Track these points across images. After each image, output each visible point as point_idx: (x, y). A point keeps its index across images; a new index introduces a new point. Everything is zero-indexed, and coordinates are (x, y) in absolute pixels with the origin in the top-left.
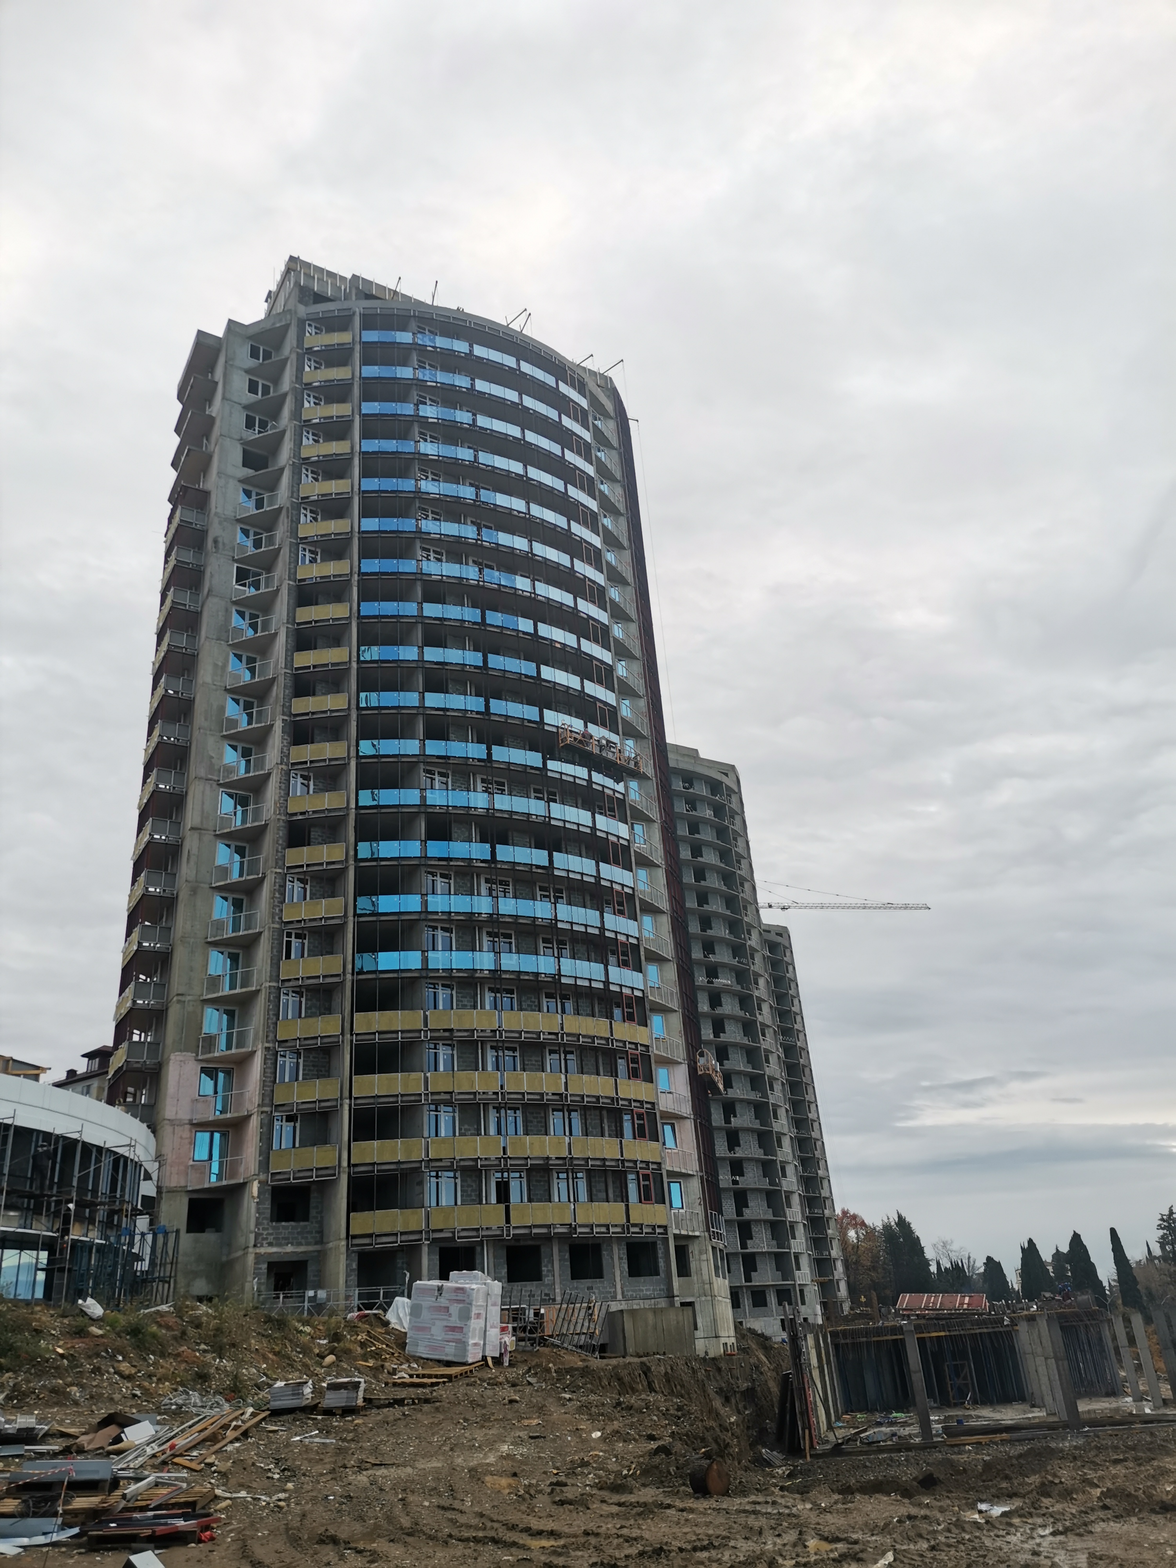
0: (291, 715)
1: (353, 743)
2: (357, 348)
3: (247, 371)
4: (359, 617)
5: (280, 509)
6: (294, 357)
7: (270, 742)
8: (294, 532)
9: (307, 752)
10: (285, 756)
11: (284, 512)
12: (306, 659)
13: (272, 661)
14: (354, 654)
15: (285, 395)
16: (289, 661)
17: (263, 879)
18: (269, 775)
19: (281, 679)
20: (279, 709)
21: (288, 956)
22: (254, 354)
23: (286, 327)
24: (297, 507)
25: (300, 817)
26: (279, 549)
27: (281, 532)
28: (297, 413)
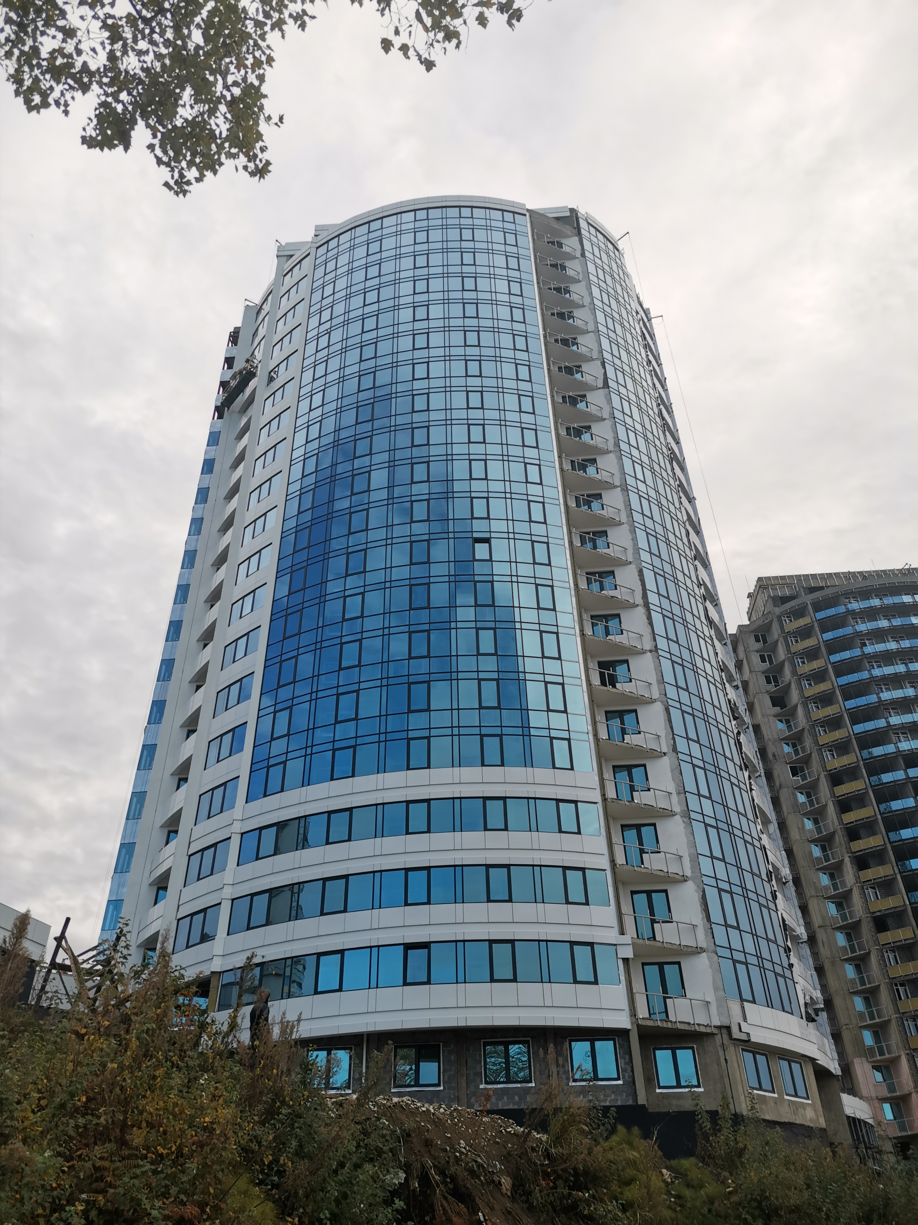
0: (852, 853)
1: (895, 864)
2: (816, 625)
3: (757, 651)
4: (871, 786)
5: (803, 729)
6: (782, 639)
7: (845, 870)
8: (816, 742)
9: (870, 874)
10: (857, 878)
11: (806, 732)
12: (850, 817)
13: (830, 821)
14: (877, 809)
15: (784, 661)
16: (841, 821)
17: (869, 953)
18: (851, 890)
19: (839, 832)
20: (844, 851)
21: (900, 999)
22: (757, 640)
23: (771, 621)
24: (813, 727)
25: (879, 914)
26: (811, 754)
27: (808, 742)
28: (794, 672)
